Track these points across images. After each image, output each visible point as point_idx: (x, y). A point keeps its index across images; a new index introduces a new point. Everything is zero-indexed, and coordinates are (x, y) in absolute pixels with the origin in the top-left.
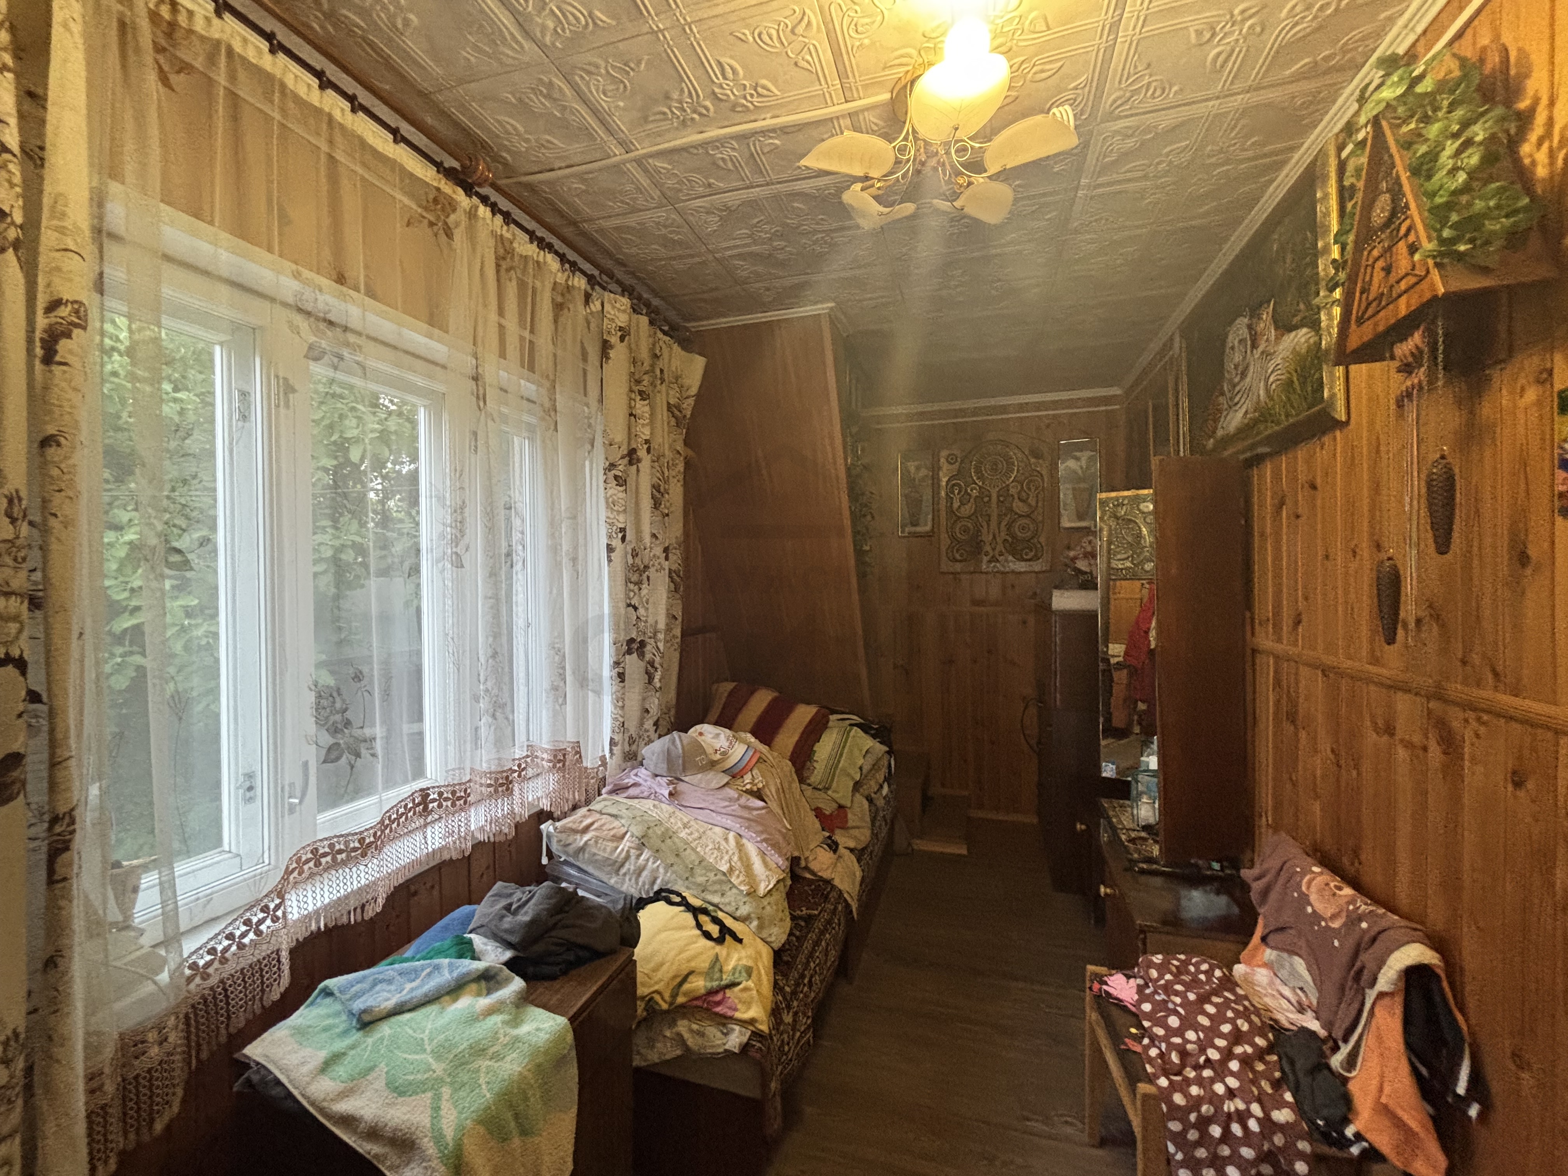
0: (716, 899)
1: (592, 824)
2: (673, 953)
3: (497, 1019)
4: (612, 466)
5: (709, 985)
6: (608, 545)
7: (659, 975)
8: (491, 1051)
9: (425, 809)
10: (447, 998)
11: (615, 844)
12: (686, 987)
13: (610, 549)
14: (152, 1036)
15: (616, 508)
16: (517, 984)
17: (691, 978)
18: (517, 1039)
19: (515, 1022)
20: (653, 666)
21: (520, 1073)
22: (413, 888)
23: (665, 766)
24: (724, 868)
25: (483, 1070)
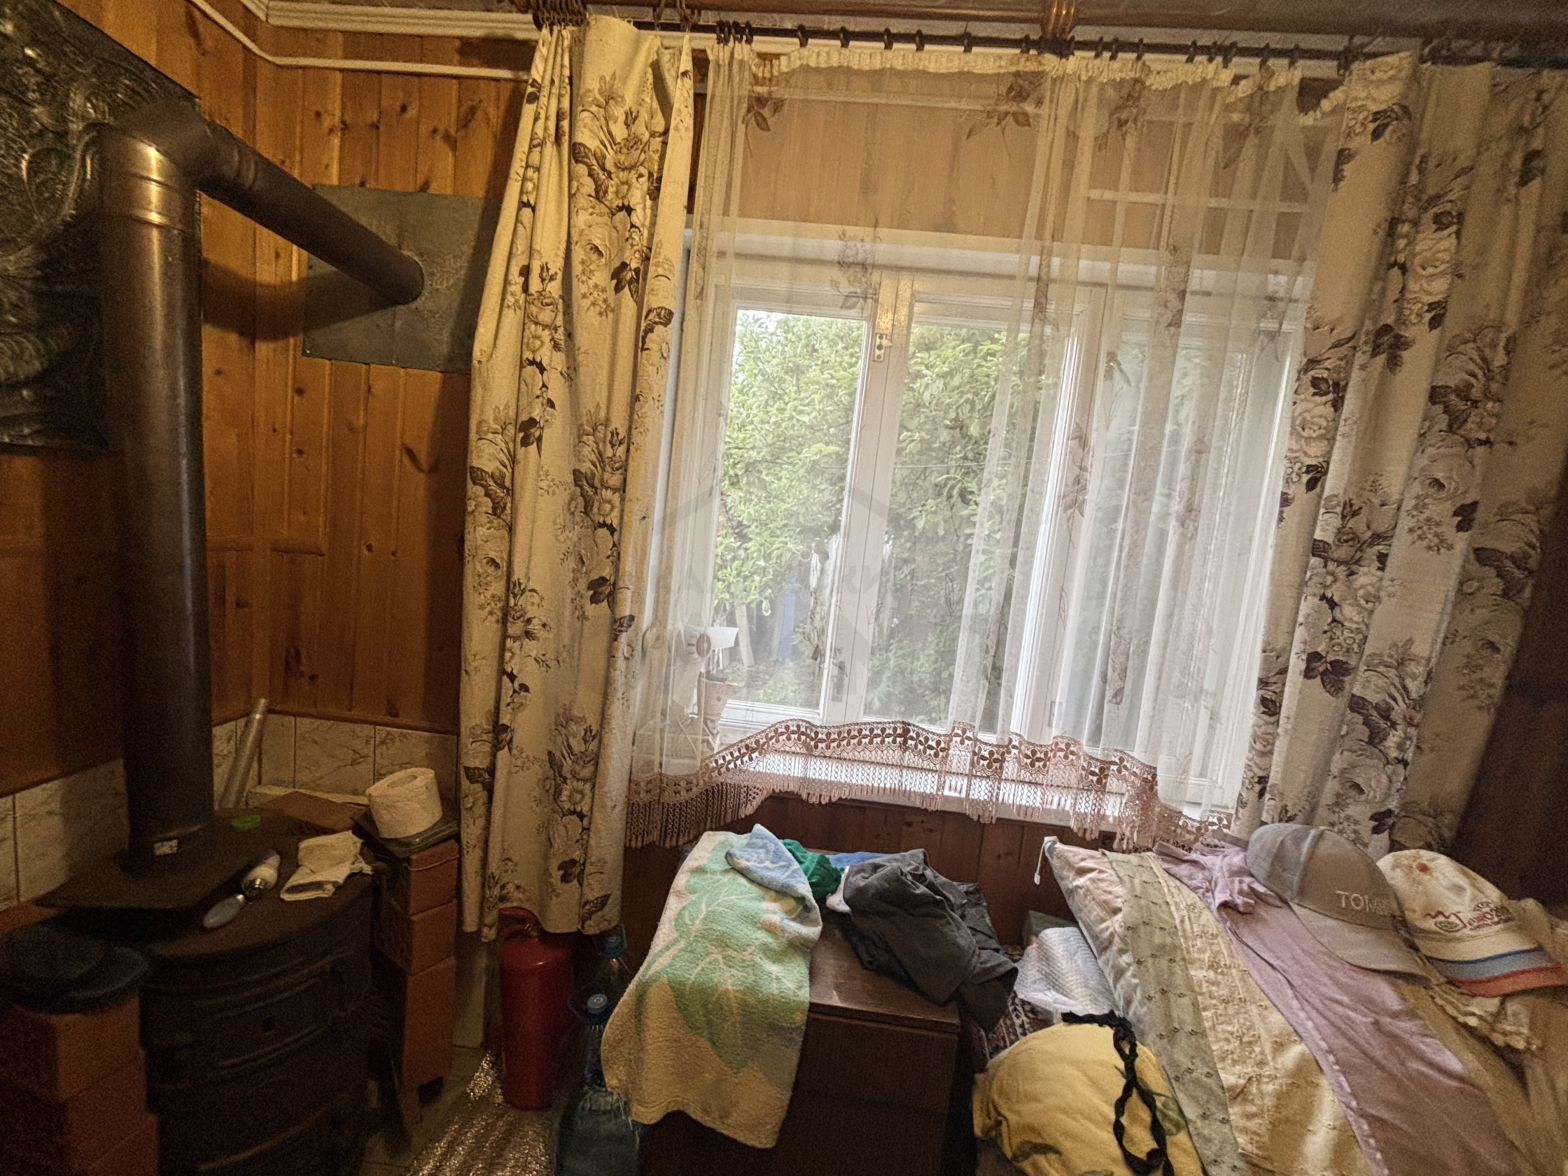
0: (1191, 1112)
2: (1053, 1101)
3: (763, 937)
4: (1313, 363)
6: (1283, 494)
10: (773, 894)
11: (1103, 914)
12: (1034, 1160)
13: (1286, 501)
15: (1305, 434)
16: (813, 931)
17: (1053, 1158)
18: (754, 966)
19: (777, 956)
21: (727, 991)
23: (1266, 865)
24: (1230, 1077)
25: (712, 958)
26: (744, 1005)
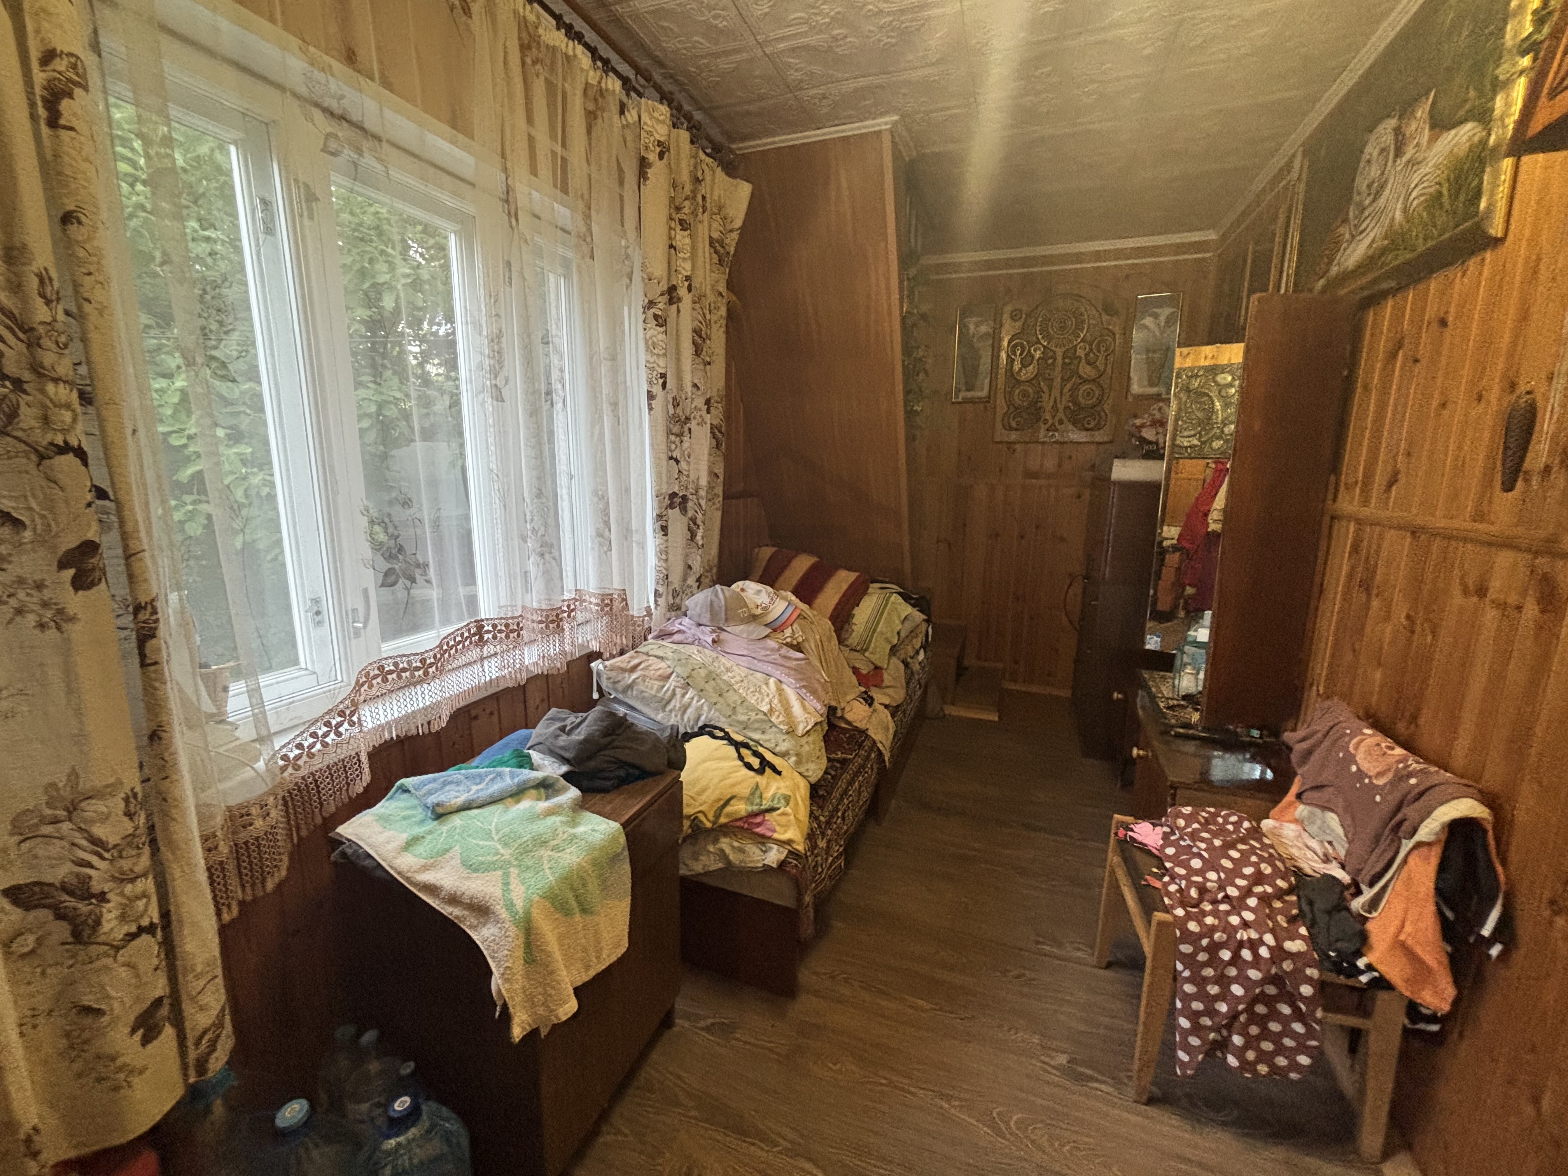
0: (757, 736)
1: (640, 664)
2: (716, 781)
3: (556, 819)
4: (651, 304)
5: (750, 808)
6: (648, 392)
7: (704, 797)
8: (552, 843)
9: (481, 638)
10: (510, 800)
11: (661, 683)
12: (729, 809)
13: (651, 396)
14: (254, 811)
15: (655, 351)
16: (574, 792)
17: (732, 802)
18: (574, 836)
19: (574, 823)
20: (695, 524)
21: (579, 864)
22: (473, 713)
23: (708, 615)
24: (765, 709)
25: (546, 858)
26: (595, 863)
